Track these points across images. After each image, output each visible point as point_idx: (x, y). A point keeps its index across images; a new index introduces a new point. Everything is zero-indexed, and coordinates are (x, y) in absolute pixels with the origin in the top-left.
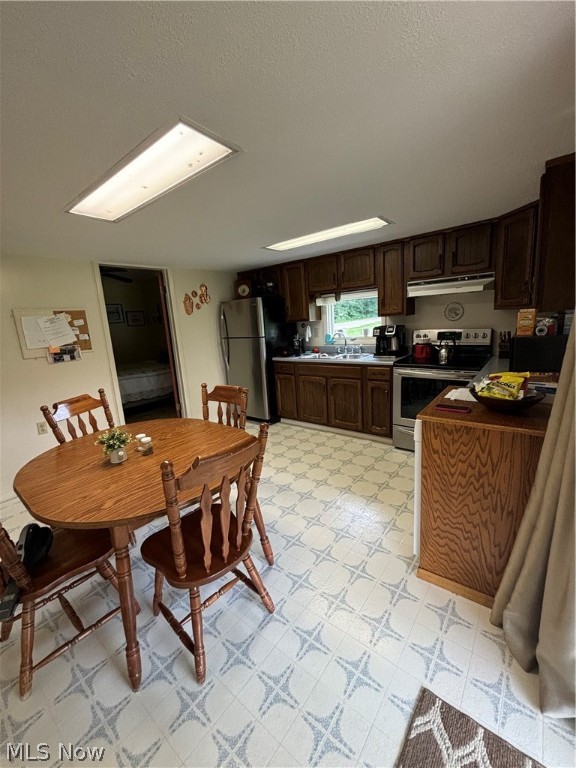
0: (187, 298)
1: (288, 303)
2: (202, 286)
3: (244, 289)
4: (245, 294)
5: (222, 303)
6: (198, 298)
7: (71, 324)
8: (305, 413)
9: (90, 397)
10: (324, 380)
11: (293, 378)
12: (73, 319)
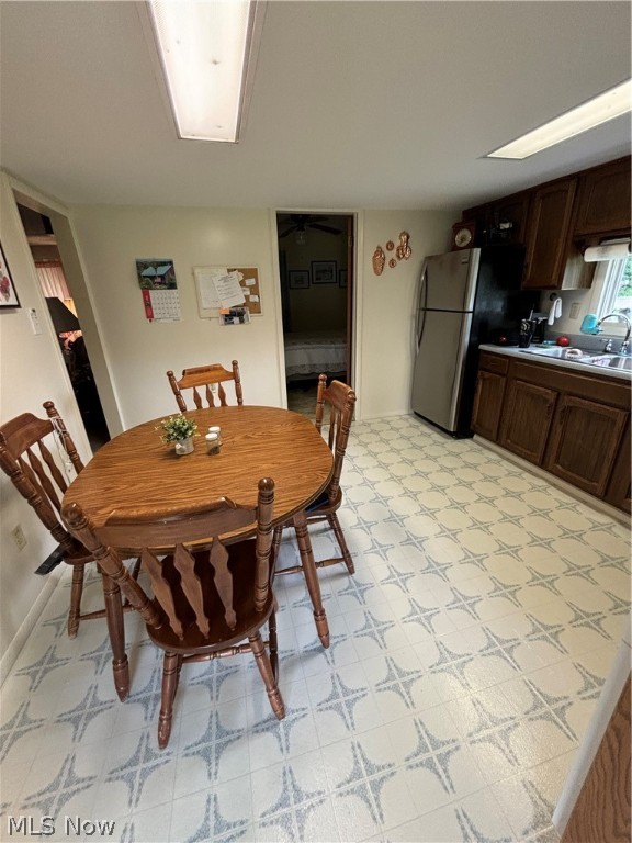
0: (379, 251)
1: (530, 258)
2: (404, 233)
3: (466, 235)
4: (464, 244)
5: (429, 258)
6: (395, 251)
7: (242, 284)
8: (508, 437)
9: (222, 368)
10: (554, 395)
11: (503, 380)
12: (245, 277)
